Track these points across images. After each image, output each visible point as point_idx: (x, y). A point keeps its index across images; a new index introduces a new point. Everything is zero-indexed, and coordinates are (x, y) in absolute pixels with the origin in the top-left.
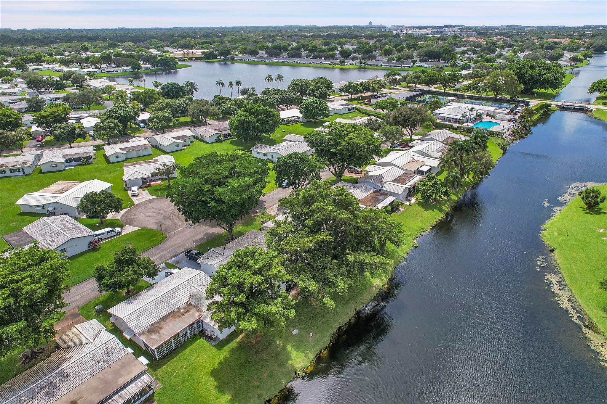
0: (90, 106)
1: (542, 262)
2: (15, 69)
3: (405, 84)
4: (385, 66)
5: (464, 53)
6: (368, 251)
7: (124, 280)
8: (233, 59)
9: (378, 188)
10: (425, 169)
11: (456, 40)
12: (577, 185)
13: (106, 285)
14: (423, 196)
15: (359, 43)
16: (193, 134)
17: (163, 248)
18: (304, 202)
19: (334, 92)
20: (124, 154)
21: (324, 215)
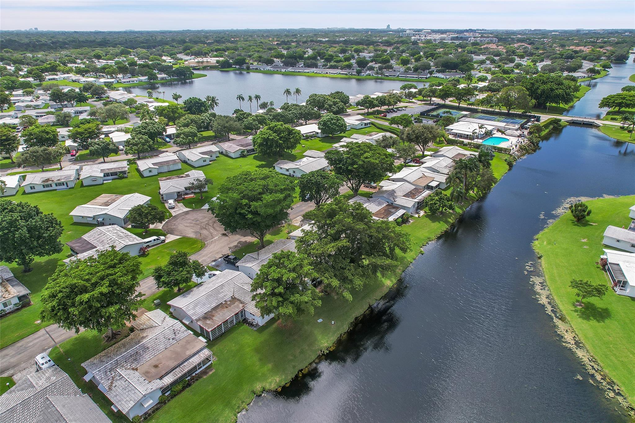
0: (115, 120)
1: (530, 267)
2: (33, 80)
3: (421, 97)
4: (401, 77)
5: (482, 62)
6: (379, 256)
7: (180, 278)
8: (248, 68)
9: (390, 202)
10: (434, 184)
11: (475, 48)
12: (572, 200)
13: (164, 283)
14: (430, 209)
15: (376, 50)
16: (218, 149)
17: (203, 254)
18: (327, 216)
19: (351, 105)
20: (156, 169)
21: (344, 226)
